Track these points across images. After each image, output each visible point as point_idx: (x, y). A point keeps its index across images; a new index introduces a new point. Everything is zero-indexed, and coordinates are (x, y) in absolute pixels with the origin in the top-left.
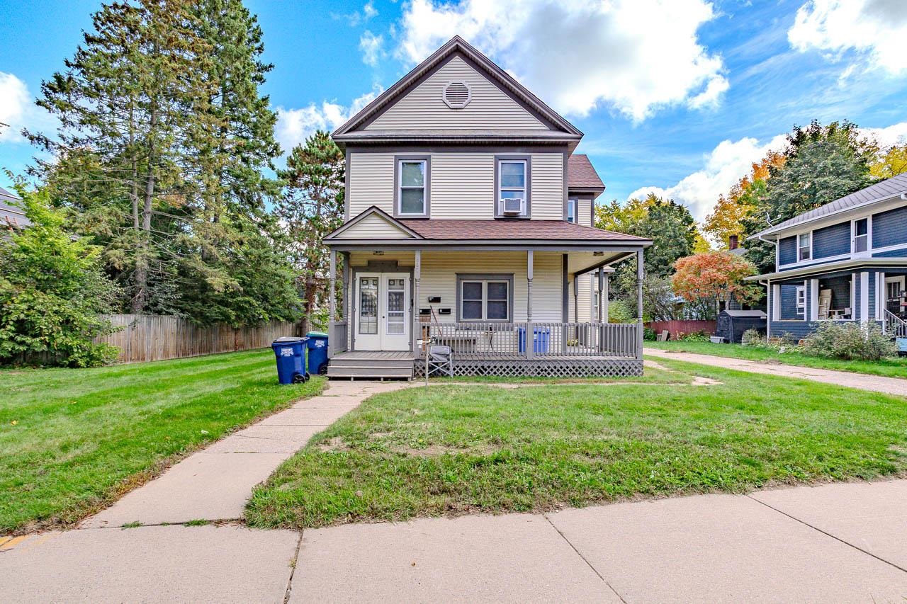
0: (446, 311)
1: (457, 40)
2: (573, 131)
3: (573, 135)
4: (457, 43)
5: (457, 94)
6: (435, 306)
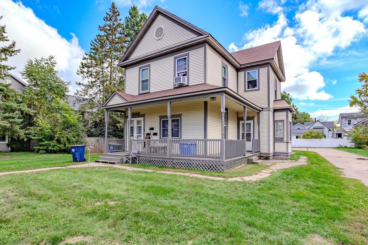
0: (155, 134)
2: (205, 34)
3: (205, 36)
4: (157, 9)
5: (160, 32)
6: (152, 132)
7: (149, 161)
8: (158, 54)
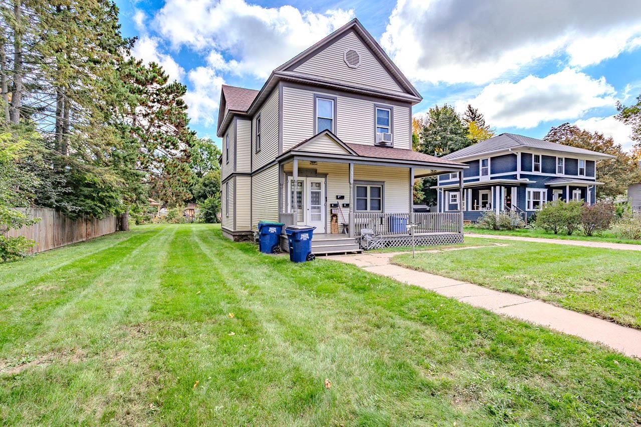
0: (348, 205)
1: (356, 22)
3: (417, 98)
5: (353, 58)
6: (341, 202)
7: (387, 244)
8: (359, 90)
